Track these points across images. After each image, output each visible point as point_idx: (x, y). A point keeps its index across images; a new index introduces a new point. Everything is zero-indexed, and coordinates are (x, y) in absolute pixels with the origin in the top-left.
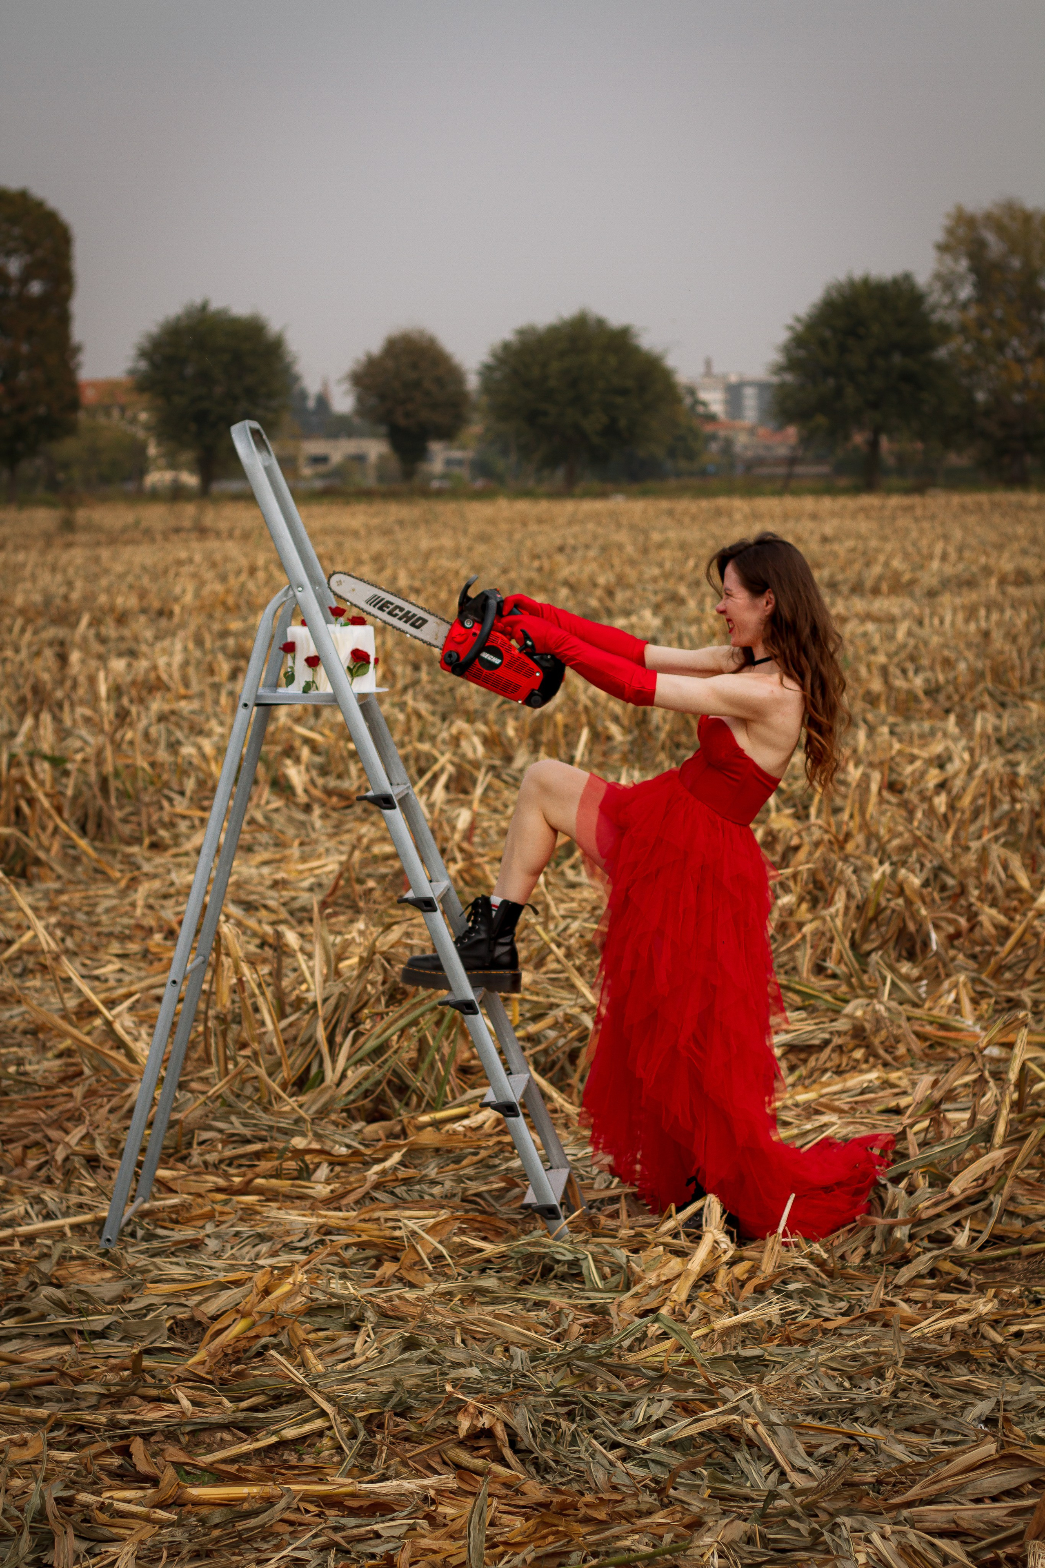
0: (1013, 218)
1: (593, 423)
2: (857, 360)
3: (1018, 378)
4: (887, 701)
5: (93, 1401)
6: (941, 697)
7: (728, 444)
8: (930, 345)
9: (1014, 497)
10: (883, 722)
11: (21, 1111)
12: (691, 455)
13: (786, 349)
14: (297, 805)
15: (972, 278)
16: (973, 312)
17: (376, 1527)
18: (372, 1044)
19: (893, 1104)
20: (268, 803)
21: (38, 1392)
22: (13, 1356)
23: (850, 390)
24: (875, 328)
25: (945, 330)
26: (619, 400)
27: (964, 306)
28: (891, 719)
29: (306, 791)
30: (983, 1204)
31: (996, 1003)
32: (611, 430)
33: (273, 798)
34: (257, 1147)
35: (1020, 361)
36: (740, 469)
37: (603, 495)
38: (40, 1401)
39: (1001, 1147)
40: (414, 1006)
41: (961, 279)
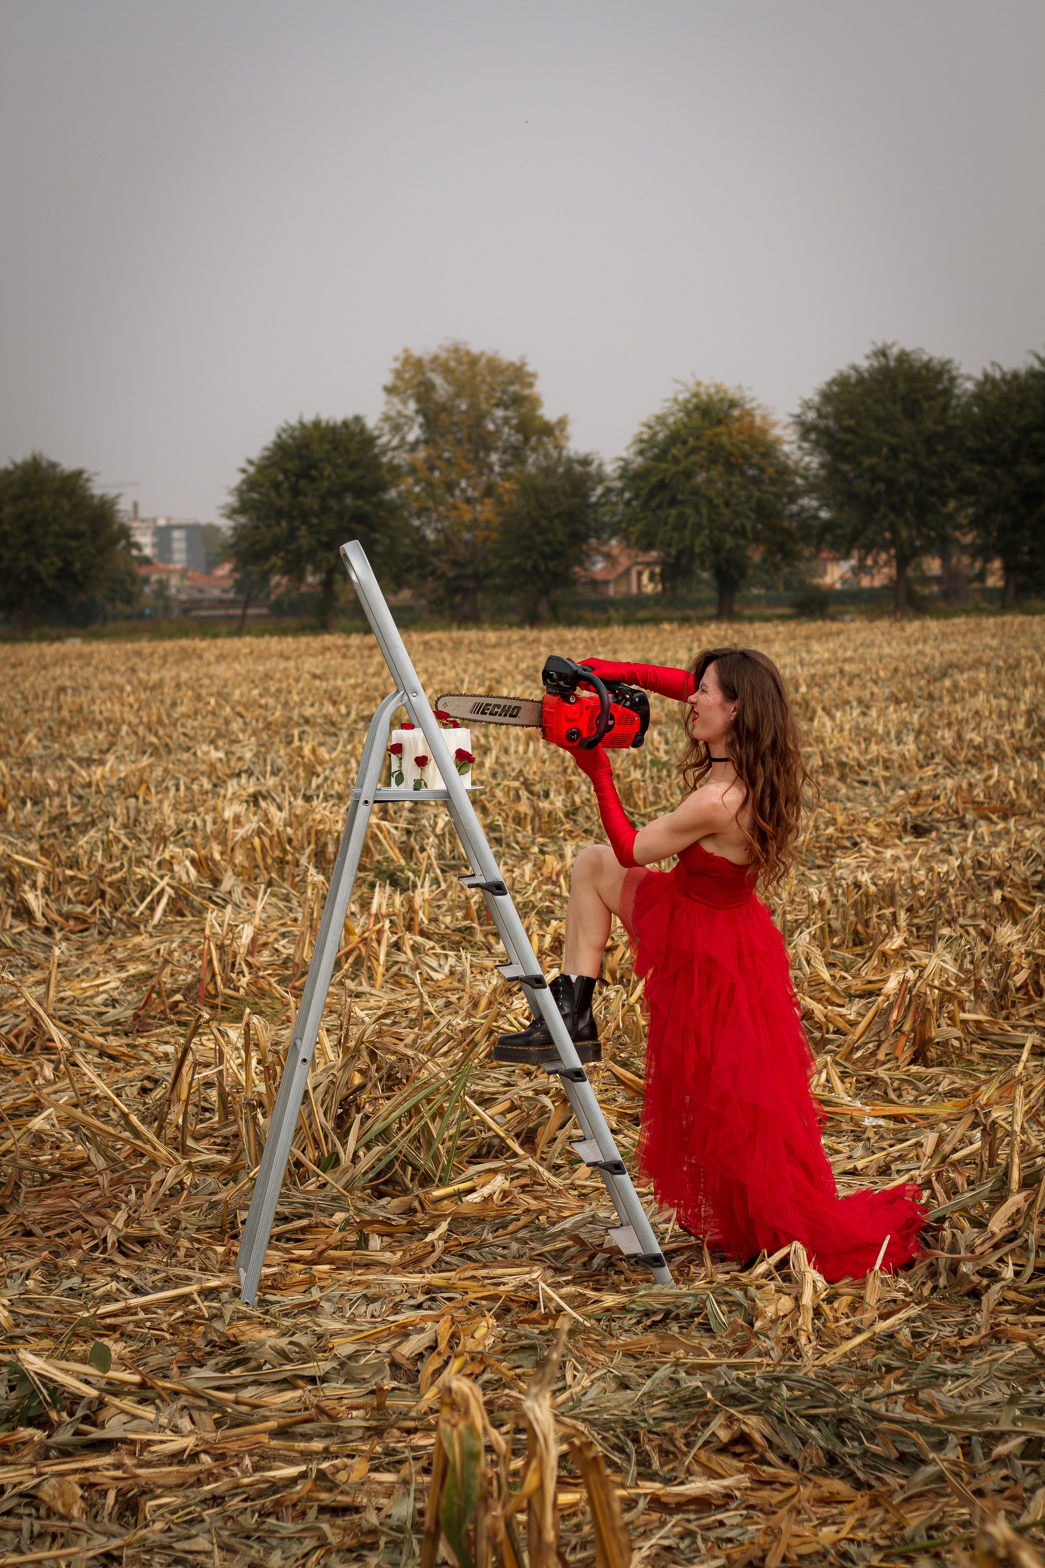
0: (459, 361)
1: (48, 567)
2: (311, 502)
3: (468, 517)
4: (532, 821)
5: (360, 1433)
6: (580, 819)
7: (163, 585)
8: (381, 487)
9: (471, 635)
10: (533, 843)
11: (49, 1201)
12: (129, 598)
13: (240, 492)
14: (37, 928)
15: (420, 419)
16: (422, 454)
17: (719, 1517)
18: (379, 1126)
19: (850, 1166)
20: (11, 927)
21: (299, 1429)
22: (254, 1401)
23: (303, 531)
24: (328, 470)
25: (395, 469)
26: (73, 544)
27: (414, 447)
28: (541, 840)
29: (43, 915)
30: (1019, 1242)
31: (858, 1081)
32: (65, 574)
33: (16, 922)
34: (304, 1222)
35: (468, 501)
36: (176, 613)
37: (59, 638)
38: (307, 1437)
39: (1019, 1192)
40: (417, 1090)
41: (410, 420)
